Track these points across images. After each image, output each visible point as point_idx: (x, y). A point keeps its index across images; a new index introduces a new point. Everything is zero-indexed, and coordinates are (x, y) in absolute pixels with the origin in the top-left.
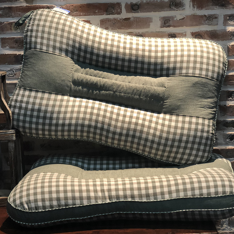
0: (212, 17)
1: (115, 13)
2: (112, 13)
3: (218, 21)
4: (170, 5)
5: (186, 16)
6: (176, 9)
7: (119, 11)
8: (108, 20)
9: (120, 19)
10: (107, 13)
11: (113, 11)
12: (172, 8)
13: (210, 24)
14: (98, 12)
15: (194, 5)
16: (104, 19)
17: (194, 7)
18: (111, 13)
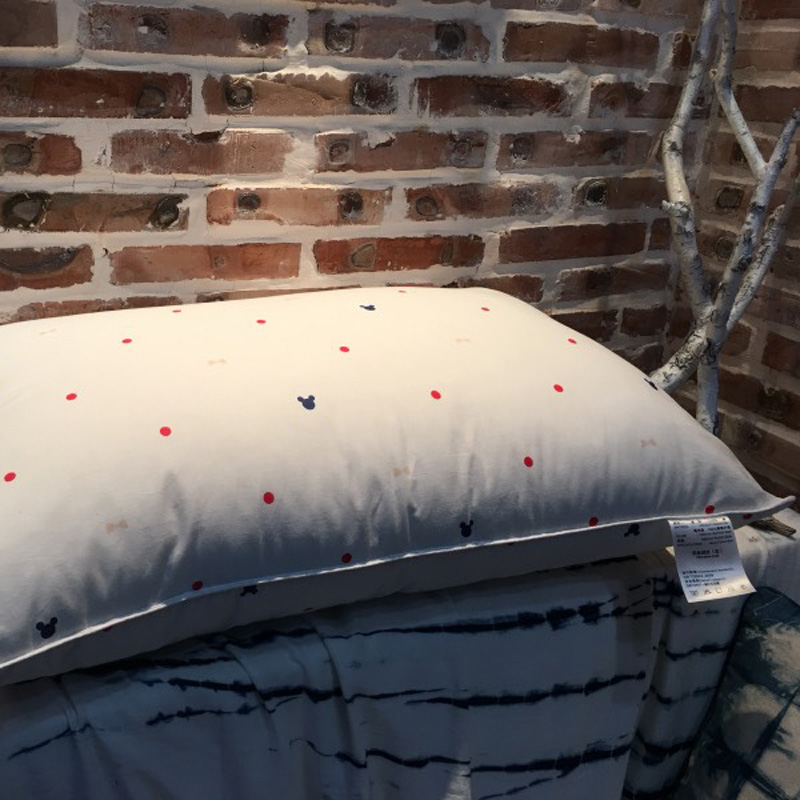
0: (469, 142)
1: (168, 112)
2: (156, 113)
3: (484, 156)
4: (352, 93)
5: (397, 134)
6: (370, 109)
7: (182, 104)
8: (143, 139)
9: (184, 136)
10: (139, 111)
11: (162, 105)
12: (358, 106)
13: (463, 163)
14: (105, 105)
15: (422, 99)
16: (126, 133)
17: (422, 106)
18: (153, 110)
